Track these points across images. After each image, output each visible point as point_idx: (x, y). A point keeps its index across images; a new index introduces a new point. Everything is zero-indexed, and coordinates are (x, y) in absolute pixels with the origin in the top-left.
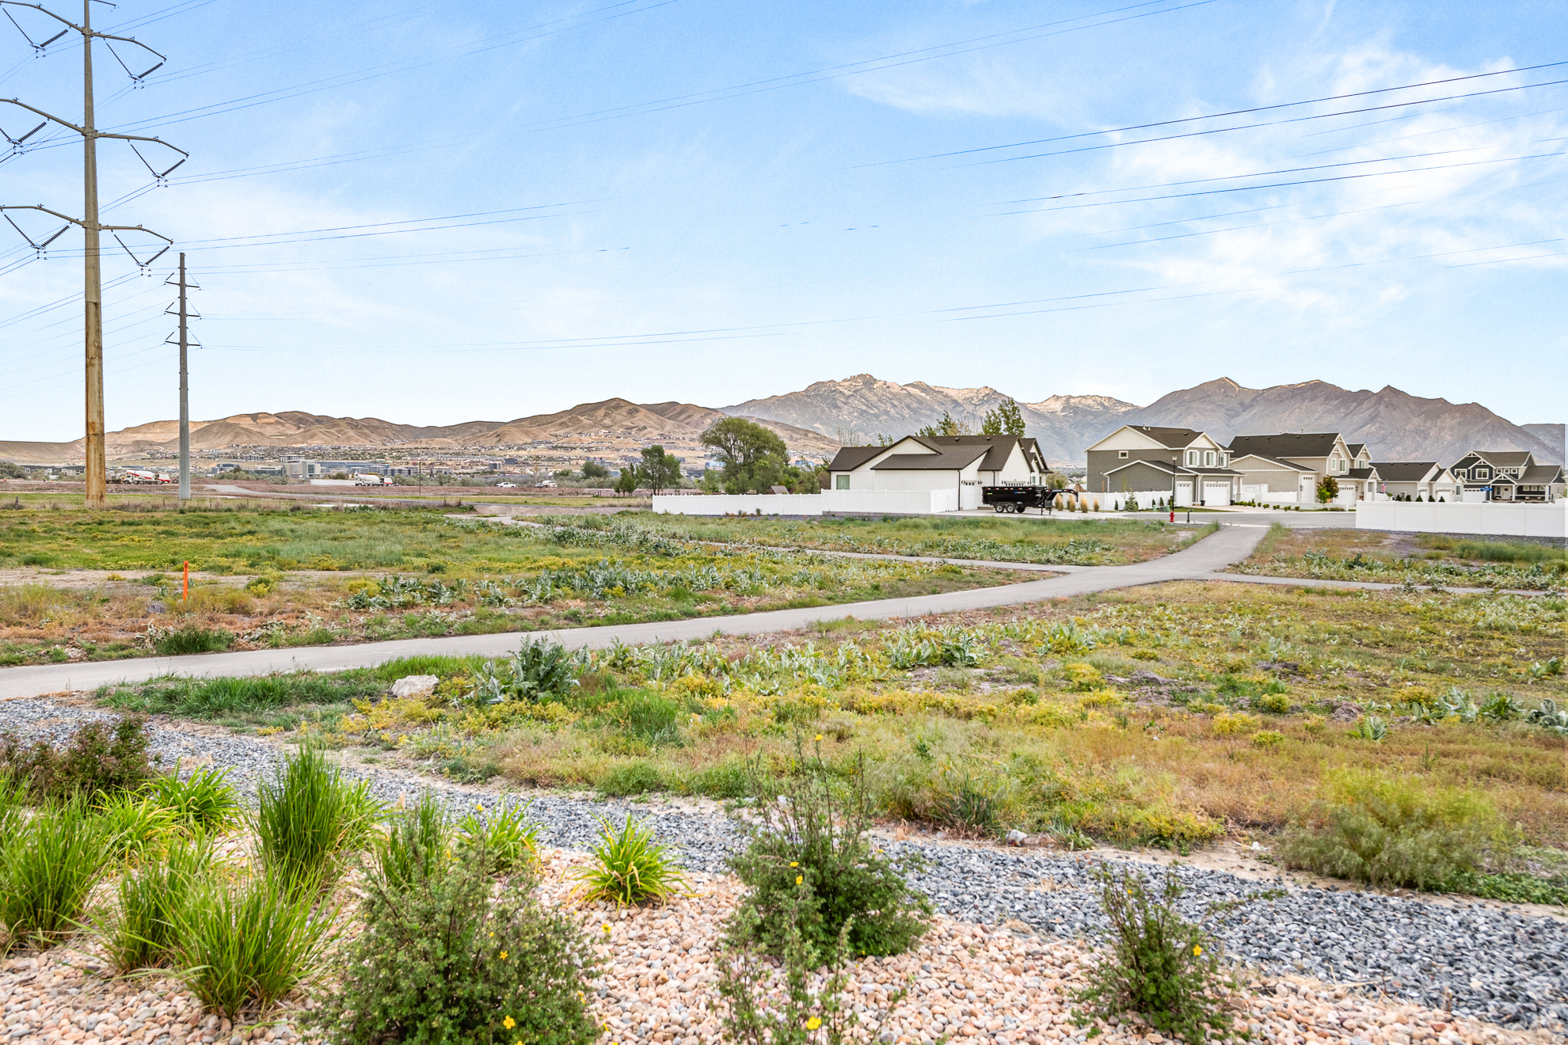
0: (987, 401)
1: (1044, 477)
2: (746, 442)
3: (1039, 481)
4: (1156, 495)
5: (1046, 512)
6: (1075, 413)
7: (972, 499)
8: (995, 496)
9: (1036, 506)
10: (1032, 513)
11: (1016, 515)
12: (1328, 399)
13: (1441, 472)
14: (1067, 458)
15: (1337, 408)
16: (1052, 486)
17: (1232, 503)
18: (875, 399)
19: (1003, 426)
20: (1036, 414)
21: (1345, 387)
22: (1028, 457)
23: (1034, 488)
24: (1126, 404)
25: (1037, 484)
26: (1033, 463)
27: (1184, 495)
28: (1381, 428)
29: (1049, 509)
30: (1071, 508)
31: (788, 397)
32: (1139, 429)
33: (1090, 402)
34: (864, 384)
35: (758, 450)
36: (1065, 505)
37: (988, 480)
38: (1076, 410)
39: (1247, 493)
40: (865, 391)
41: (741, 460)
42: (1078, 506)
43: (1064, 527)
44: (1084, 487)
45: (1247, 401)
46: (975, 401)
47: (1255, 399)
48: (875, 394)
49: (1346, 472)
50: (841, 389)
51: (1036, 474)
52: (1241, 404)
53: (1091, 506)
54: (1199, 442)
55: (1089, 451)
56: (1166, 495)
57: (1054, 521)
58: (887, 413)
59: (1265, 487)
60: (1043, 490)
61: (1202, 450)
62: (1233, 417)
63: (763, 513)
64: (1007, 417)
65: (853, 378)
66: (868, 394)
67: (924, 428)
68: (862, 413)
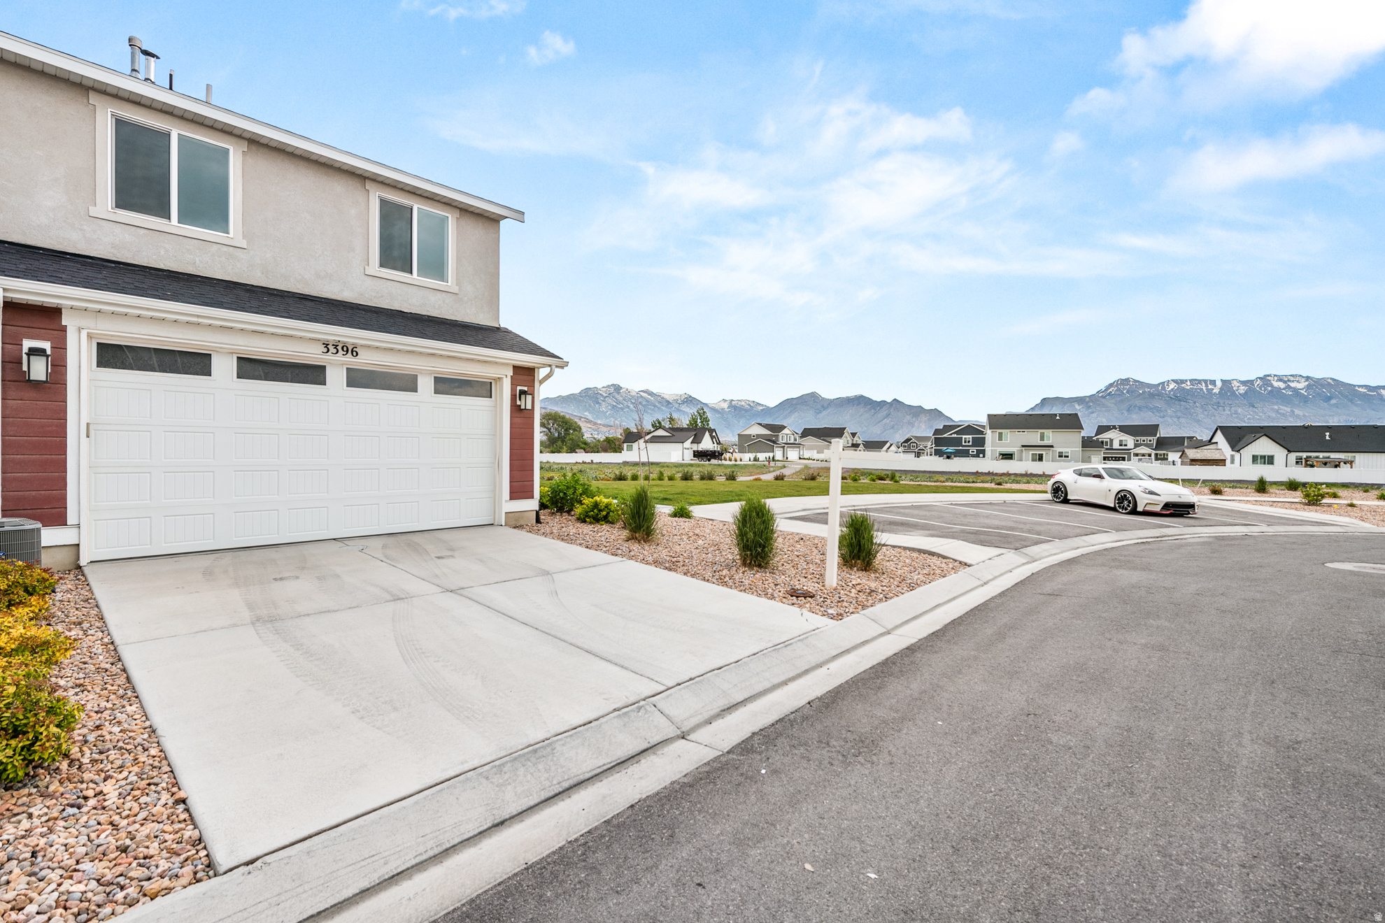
0: (686, 402)
1: (719, 446)
2: (558, 425)
3: (716, 448)
4: (767, 455)
5: (720, 461)
6: (735, 410)
7: (688, 457)
8: (699, 455)
9: (715, 459)
10: (713, 461)
11: (707, 462)
12: (866, 405)
13: (891, 445)
14: (731, 435)
15: (870, 410)
16: (722, 450)
17: (800, 458)
18: (621, 398)
19: (699, 421)
20: (714, 410)
21: (874, 399)
22: (712, 437)
23: (715, 451)
24: (762, 405)
25: (716, 449)
26: (714, 440)
27: (778, 454)
28: (891, 421)
29: (721, 460)
30: (730, 460)
31: (568, 396)
32: (760, 424)
33: (743, 403)
34: (615, 390)
35: (566, 430)
36: (728, 459)
37: (695, 447)
38: (735, 408)
39: (807, 454)
40: (615, 394)
41: (556, 435)
42: (733, 459)
43: (727, 467)
44: (737, 451)
45: (825, 405)
46: (679, 401)
47: (829, 404)
48: (621, 396)
49: (850, 445)
50: (601, 392)
51: (716, 445)
52: (823, 407)
53: (738, 459)
54: (786, 431)
55: (739, 435)
56: (771, 455)
57: (723, 465)
58: (628, 407)
59: (815, 451)
60: (719, 451)
61: (787, 435)
62: (818, 413)
63: (594, 462)
64: (701, 416)
65: (608, 386)
66: (617, 396)
67: (655, 420)
68: (614, 407)
